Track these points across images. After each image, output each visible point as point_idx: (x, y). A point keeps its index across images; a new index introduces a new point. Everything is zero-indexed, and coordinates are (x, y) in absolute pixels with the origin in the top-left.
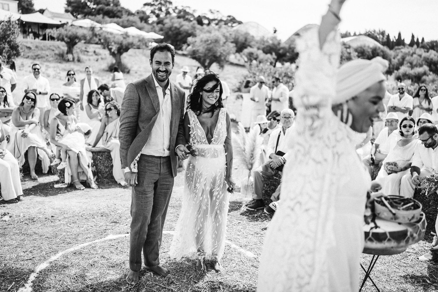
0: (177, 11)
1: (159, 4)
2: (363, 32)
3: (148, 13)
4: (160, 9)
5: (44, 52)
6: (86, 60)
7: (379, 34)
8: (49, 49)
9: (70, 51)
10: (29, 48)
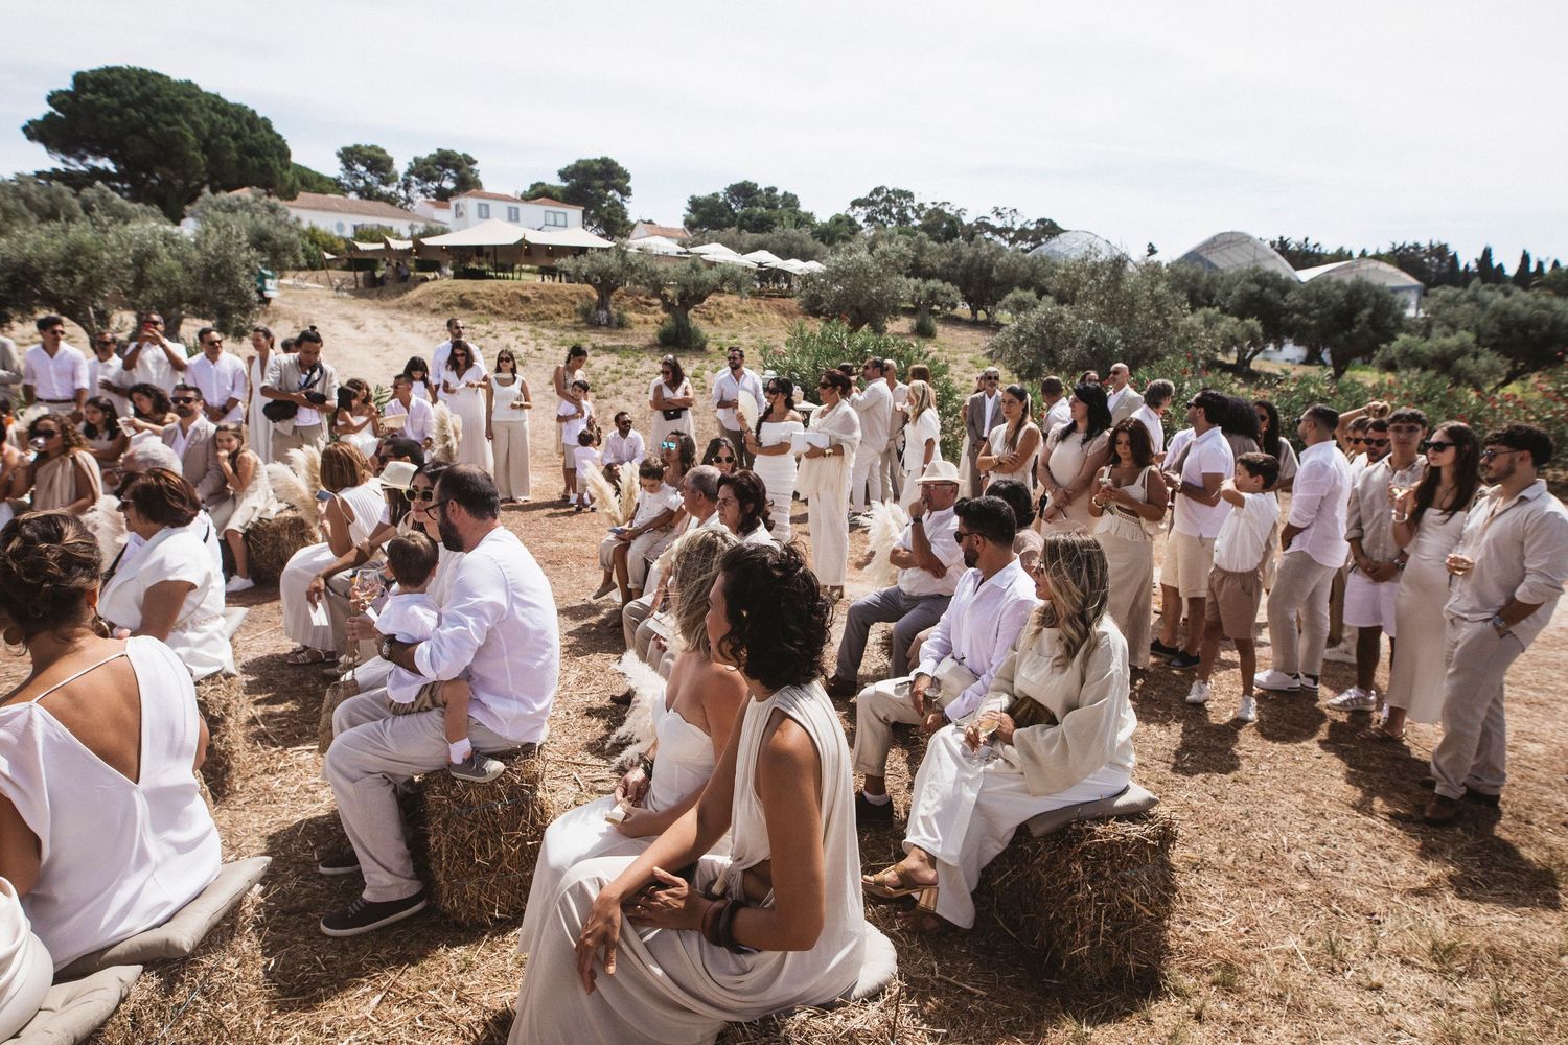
0: (923, 214)
1: (883, 200)
2: (1385, 249)
3: (860, 220)
4: (887, 212)
5: (552, 307)
6: (638, 323)
7: (1429, 255)
8: (567, 300)
9: (602, 304)
10: (526, 299)
